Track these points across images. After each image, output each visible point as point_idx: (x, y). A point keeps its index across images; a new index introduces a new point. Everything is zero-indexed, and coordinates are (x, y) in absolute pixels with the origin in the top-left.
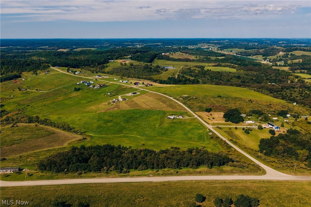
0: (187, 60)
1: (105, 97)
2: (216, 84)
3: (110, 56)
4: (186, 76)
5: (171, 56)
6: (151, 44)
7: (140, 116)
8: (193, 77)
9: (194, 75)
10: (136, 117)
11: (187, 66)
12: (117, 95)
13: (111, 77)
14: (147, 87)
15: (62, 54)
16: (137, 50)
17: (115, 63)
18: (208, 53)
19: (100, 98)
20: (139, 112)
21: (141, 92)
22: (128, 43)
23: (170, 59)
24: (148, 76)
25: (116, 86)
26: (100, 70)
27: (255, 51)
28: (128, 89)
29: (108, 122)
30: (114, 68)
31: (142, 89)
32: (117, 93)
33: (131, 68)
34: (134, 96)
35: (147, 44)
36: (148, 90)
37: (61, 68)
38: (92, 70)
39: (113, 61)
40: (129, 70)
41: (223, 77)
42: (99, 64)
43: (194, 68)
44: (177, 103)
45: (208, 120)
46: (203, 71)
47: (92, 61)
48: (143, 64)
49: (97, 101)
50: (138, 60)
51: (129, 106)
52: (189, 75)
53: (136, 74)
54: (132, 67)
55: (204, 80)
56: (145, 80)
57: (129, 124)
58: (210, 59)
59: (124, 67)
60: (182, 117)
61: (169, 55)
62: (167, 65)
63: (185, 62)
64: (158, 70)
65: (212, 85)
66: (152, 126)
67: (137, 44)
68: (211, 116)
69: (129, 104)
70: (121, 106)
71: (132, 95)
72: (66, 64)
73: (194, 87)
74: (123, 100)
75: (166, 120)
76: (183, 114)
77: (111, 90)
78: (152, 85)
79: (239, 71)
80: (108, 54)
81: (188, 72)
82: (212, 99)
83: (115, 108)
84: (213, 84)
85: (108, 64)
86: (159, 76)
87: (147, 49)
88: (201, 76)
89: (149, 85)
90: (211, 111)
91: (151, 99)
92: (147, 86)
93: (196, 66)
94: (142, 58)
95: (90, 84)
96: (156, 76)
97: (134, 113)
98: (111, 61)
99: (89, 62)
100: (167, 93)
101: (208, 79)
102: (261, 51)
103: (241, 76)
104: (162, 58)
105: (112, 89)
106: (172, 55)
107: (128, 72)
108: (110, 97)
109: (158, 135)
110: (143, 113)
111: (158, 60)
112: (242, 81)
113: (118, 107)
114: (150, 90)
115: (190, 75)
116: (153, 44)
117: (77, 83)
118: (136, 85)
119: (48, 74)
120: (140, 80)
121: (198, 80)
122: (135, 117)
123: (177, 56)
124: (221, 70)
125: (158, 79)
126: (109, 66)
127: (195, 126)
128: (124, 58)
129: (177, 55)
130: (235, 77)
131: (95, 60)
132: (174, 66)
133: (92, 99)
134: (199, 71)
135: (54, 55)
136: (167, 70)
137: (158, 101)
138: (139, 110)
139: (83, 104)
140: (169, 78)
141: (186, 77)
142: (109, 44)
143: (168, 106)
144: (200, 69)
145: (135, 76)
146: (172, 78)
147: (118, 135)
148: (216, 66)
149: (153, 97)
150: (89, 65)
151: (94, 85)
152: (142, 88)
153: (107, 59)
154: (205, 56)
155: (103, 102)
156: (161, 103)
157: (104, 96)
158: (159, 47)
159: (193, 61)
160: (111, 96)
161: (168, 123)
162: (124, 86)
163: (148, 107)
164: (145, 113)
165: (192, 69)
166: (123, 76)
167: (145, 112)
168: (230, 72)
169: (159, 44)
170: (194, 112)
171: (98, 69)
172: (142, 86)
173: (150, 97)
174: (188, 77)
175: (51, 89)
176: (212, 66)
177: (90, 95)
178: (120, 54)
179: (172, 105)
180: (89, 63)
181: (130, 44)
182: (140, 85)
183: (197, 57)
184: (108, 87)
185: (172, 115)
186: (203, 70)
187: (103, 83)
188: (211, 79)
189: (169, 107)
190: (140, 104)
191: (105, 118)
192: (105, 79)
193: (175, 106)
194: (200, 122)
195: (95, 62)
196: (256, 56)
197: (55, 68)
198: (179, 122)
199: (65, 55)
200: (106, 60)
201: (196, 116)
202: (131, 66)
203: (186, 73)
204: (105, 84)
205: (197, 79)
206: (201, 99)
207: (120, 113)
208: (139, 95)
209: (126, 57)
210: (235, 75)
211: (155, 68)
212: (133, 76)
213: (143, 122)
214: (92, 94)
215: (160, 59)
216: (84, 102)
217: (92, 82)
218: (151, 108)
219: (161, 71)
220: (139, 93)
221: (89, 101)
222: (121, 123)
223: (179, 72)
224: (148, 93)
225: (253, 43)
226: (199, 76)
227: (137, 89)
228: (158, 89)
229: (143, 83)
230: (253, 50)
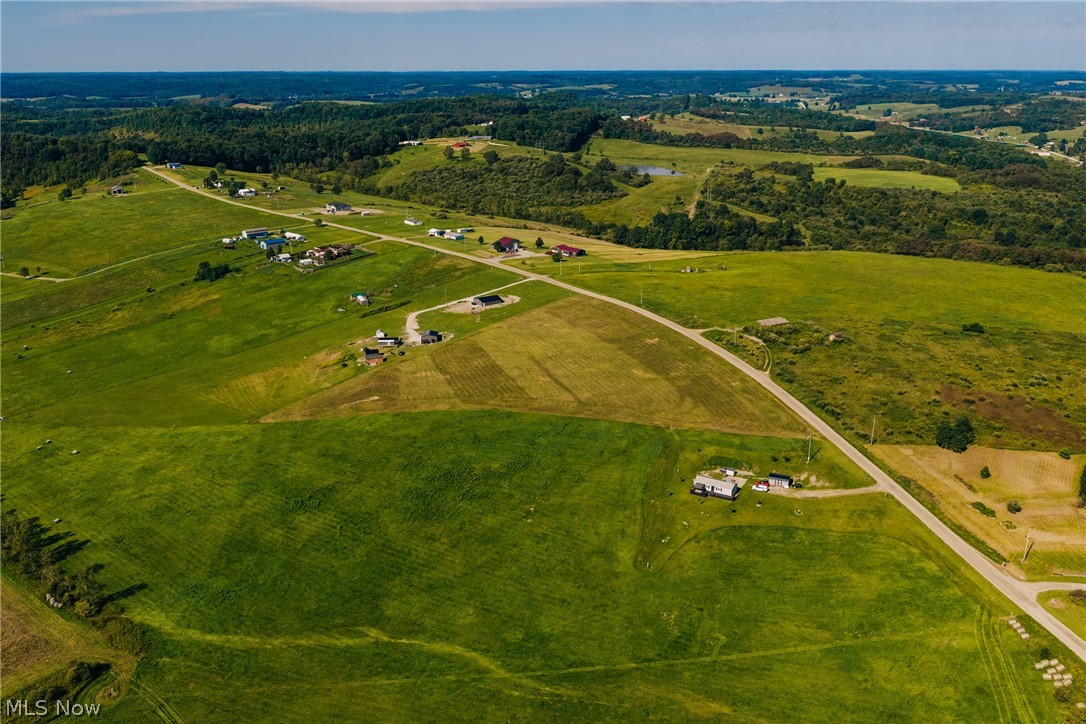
0: (727, 142)
1: (336, 316)
2: (905, 250)
3: (409, 121)
4: (734, 209)
5: (658, 128)
6: (577, 88)
7: (512, 469)
8: (767, 211)
9: (770, 203)
10: (488, 474)
11: (732, 163)
12: (402, 304)
13: (395, 209)
14: (556, 265)
15: (224, 119)
16: (520, 105)
17: (426, 149)
18: (803, 118)
19: (309, 324)
20: (509, 434)
21: (526, 290)
22: (490, 85)
23: (656, 138)
24: (564, 210)
25: (407, 259)
26: (353, 181)
27: (983, 110)
28: (464, 275)
29: (302, 506)
30: (415, 172)
31: (533, 277)
32: (401, 296)
33: (491, 171)
34: (487, 318)
35: (558, 89)
36: (564, 281)
37: (189, 168)
38: (325, 179)
39: (416, 143)
40: (482, 182)
41: (903, 213)
42: (357, 154)
43: (768, 174)
44: (735, 371)
45: (974, 522)
46: (809, 187)
47: (330, 143)
48: (540, 155)
49: (293, 341)
50: (524, 138)
51: (449, 382)
52: (747, 203)
53: (512, 198)
54: (495, 166)
55: (821, 228)
56: (549, 226)
57: (436, 529)
58: (817, 139)
59: (460, 166)
60: (790, 484)
61: (649, 122)
62: (646, 162)
63: (717, 151)
64: (606, 182)
65: (884, 255)
66: (590, 555)
67: (524, 90)
68: (985, 483)
69: (454, 367)
70: (404, 380)
71: (481, 307)
72: (213, 151)
73: (798, 268)
74: (424, 342)
75: (685, 503)
76: (792, 464)
77: (379, 279)
78: (581, 253)
79: (972, 189)
80: (401, 116)
81: (742, 191)
82: (937, 349)
83: (369, 392)
84: (886, 251)
85: (391, 158)
86: (611, 206)
87: (559, 100)
88: (804, 210)
89: (570, 250)
90: (970, 442)
91: (581, 337)
92: (557, 258)
93: (775, 167)
94: (538, 131)
95: (281, 244)
96: (600, 207)
97: (476, 440)
98: (410, 144)
99: (314, 148)
100: (667, 300)
101: (837, 224)
102: (1009, 111)
103: (991, 213)
104: (621, 132)
105: (380, 274)
106: (662, 121)
107: (477, 187)
108: (365, 315)
109: (633, 659)
110: (533, 443)
111: (605, 142)
112: (998, 237)
113: (385, 386)
114: (575, 283)
115: (752, 203)
116: (581, 88)
117: (224, 240)
118: (503, 250)
119: (120, 195)
120: (525, 227)
121: (795, 227)
122: (478, 469)
123: (684, 127)
124: (886, 181)
125: (608, 219)
126: (398, 162)
127: (905, 576)
128: (464, 133)
129: (681, 124)
130: (962, 214)
131: (341, 139)
132: (674, 165)
133: (272, 327)
134: (792, 190)
135: (192, 122)
136: (647, 181)
137: (622, 355)
138: (509, 415)
139: (217, 355)
140: (660, 219)
141: (737, 215)
142: (421, 89)
143: (684, 393)
144: (795, 177)
145: (505, 207)
146: (674, 216)
147: (346, 641)
148: (861, 167)
149: (592, 325)
150: (311, 160)
151: (299, 249)
152: (533, 269)
153: (394, 132)
154: (795, 129)
155: (318, 350)
156: (638, 372)
157: (335, 309)
158: (606, 96)
159: (751, 144)
160: (369, 309)
161: (696, 538)
162: (443, 256)
163: (565, 396)
164: (543, 440)
165: (757, 176)
166: (453, 207)
167: (546, 434)
168: (935, 194)
169: (605, 87)
170: (860, 442)
171: (347, 177)
172: (531, 258)
173: (573, 323)
174: (746, 214)
175: (95, 269)
176: (840, 166)
177: (263, 306)
178: (449, 117)
179: (705, 390)
180: (313, 152)
181: (499, 88)
182: (524, 254)
183: (760, 132)
184: (368, 261)
185: (719, 463)
186: (810, 184)
187: (345, 242)
188: (851, 223)
189: (688, 403)
190: (515, 373)
191: (293, 472)
192: (363, 220)
193: (730, 395)
194: (925, 534)
195: (340, 145)
196: (994, 130)
197: (162, 170)
198: (778, 529)
199: (238, 120)
200: (390, 140)
201: (884, 484)
202: (491, 163)
203: (733, 194)
204: (353, 245)
205: (790, 224)
206: (871, 341)
207: (391, 434)
208: (513, 311)
209: (471, 128)
210: (962, 207)
211: (596, 170)
212: (498, 206)
213: (528, 514)
214: (281, 297)
215: (615, 137)
216: (227, 341)
217: (293, 235)
218: (580, 402)
219: (621, 186)
220: (517, 299)
221: (250, 336)
222: (385, 517)
223: (702, 193)
224: (560, 303)
225: (960, 86)
226: (793, 209)
227: (507, 278)
228: (614, 280)
229: (539, 243)
230: (977, 107)
